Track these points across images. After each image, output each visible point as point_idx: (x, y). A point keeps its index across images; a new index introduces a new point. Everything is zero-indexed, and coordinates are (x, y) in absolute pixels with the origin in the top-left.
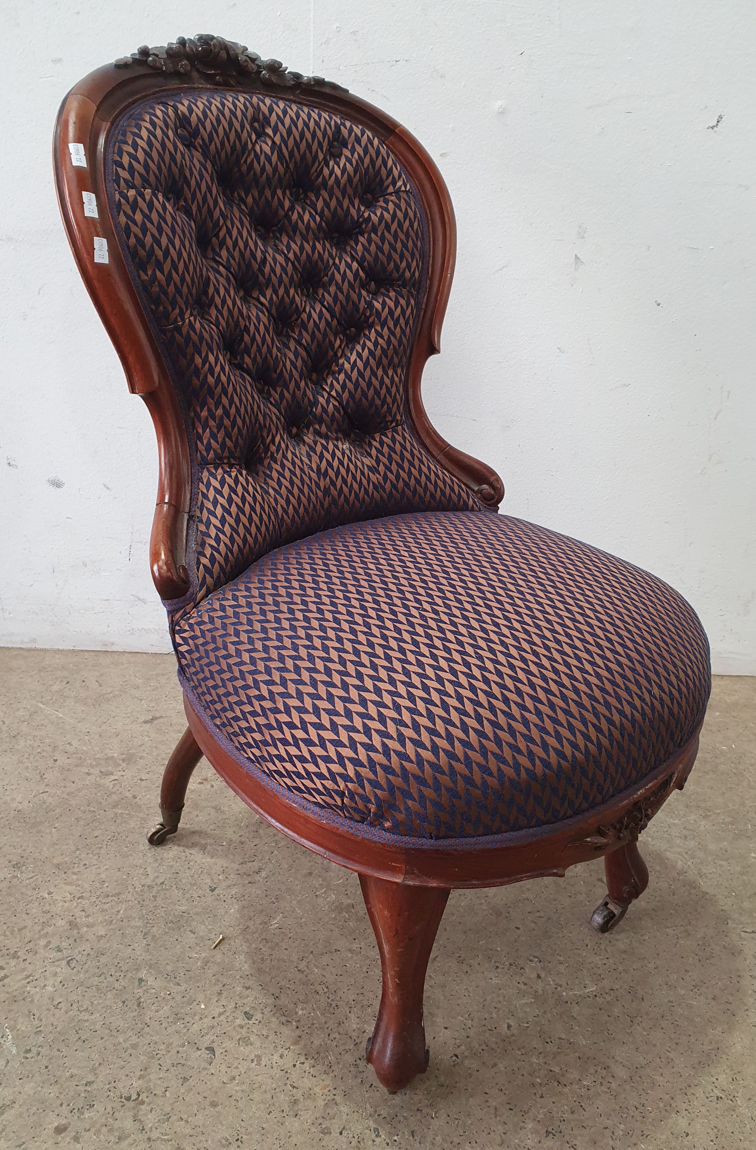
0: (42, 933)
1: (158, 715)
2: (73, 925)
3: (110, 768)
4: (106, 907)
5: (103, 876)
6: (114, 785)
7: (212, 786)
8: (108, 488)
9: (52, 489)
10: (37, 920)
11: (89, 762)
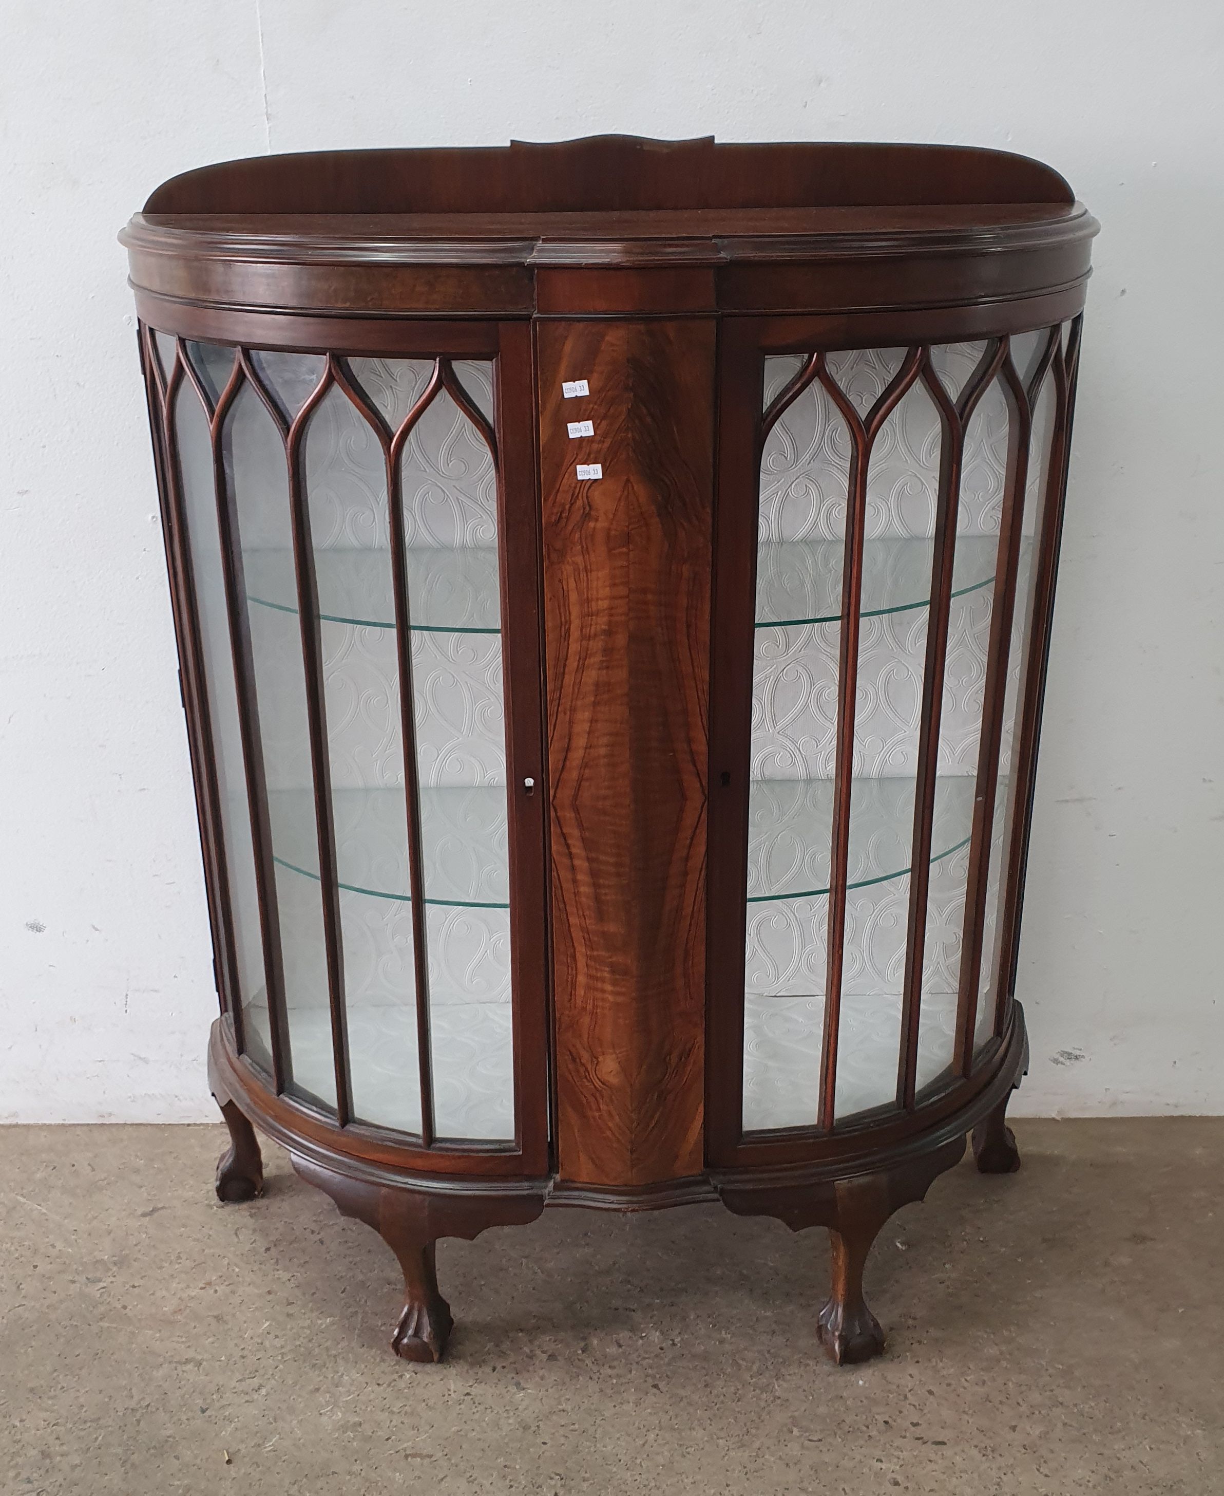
0: (12, 1463)
1: (160, 1206)
2: (45, 1455)
3: (98, 1275)
4: (82, 1433)
5: (82, 1400)
6: (101, 1294)
7: (216, 1291)
8: (97, 930)
9: (31, 933)
10: (6, 1451)
11: (75, 1267)
